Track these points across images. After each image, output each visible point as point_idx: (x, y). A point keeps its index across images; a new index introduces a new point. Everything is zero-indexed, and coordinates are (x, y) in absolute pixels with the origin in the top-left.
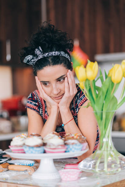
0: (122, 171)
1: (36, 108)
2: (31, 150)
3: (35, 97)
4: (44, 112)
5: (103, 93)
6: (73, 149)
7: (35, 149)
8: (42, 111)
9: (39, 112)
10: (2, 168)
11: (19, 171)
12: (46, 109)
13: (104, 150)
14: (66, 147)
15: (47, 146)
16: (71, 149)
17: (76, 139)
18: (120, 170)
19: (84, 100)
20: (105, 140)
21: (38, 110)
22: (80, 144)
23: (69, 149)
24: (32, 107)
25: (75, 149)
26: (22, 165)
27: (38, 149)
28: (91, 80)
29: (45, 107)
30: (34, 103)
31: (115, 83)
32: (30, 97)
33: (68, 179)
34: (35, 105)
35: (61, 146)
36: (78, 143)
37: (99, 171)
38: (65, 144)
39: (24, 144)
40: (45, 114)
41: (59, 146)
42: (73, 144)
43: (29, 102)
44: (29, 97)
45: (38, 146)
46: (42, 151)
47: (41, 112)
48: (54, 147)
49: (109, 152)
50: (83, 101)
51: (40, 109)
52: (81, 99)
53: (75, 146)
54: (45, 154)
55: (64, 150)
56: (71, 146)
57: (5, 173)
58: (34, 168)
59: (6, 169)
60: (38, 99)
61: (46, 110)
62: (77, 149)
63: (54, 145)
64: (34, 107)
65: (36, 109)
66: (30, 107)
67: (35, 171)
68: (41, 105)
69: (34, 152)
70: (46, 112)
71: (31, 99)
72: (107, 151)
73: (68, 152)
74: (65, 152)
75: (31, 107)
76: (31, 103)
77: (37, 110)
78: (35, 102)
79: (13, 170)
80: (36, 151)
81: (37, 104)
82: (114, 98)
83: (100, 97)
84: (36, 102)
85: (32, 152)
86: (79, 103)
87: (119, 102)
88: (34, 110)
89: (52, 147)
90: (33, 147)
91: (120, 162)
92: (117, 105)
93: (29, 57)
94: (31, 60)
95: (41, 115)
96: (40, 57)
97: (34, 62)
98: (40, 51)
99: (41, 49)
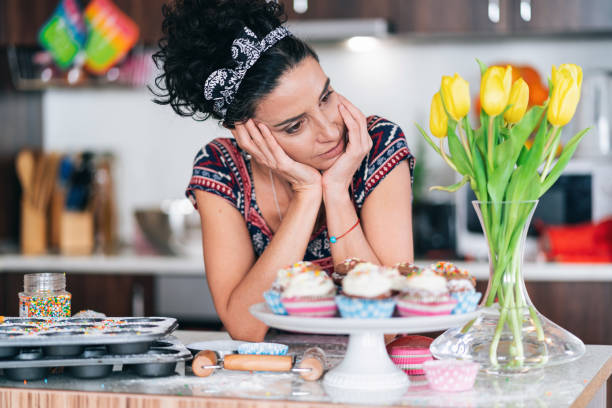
1: (227, 189)
3: (222, 159)
4: (247, 204)
8: (242, 198)
9: (234, 201)
12: (253, 195)
14: (452, 298)
16: (459, 306)
19: (386, 169)
21: (233, 196)
24: (215, 188)
29: (253, 188)
30: (222, 175)
32: (205, 158)
33: (457, 387)
34: (224, 180)
35: (447, 295)
40: (250, 209)
42: (463, 290)
43: (205, 174)
44: (200, 157)
47: (239, 201)
50: (382, 169)
51: (239, 193)
52: (377, 166)
53: (466, 296)
56: (460, 297)
60: (232, 164)
61: (253, 198)
64: (222, 187)
65: (229, 192)
66: (201, 184)
68: (241, 181)
70: (253, 202)
75: (213, 185)
76: (211, 175)
77: (230, 195)
78: (222, 172)
81: (229, 178)
84: (227, 174)
86: (369, 176)
88: (223, 194)
93: (217, 77)
94: (227, 81)
95: (240, 210)
96: (254, 57)
97: (237, 82)
98: (251, 39)
99: (252, 34)
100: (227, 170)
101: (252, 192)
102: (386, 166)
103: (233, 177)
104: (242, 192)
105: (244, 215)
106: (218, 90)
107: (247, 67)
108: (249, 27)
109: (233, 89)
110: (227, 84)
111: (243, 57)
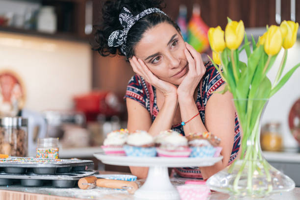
0: (275, 191)
1: (140, 97)
2: (137, 151)
3: (139, 82)
4: (151, 105)
5: (250, 70)
6: (201, 154)
7: (143, 150)
8: (149, 102)
9: (144, 104)
10: (87, 182)
11: (113, 189)
12: (155, 101)
13: (248, 160)
14: (191, 149)
15: (162, 147)
16: (198, 154)
17: (206, 139)
18: (271, 188)
19: (216, 86)
20: (249, 143)
21: (144, 101)
22: (212, 147)
23: (195, 154)
24: (134, 97)
25: (204, 153)
26: (117, 180)
27: (148, 151)
29: (155, 97)
30: (138, 90)
31: (270, 55)
32: (132, 81)
34: (139, 93)
35: (184, 147)
36: (209, 146)
37: (239, 190)
38: (190, 146)
39: (126, 143)
40: (153, 108)
41: (179, 146)
42: (201, 146)
43: (130, 89)
44: (130, 81)
45: (147, 146)
47: (147, 104)
48: (172, 149)
49: (254, 163)
50: (214, 86)
51: (147, 100)
52: (212, 85)
53: (203, 149)
54: (157, 159)
55: (187, 153)
56: (198, 150)
57: (91, 190)
58: (137, 184)
59: (92, 185)
60: (144, 84)
61: (155, 103)
62: (208, 155)
63: (172, 145)
64: (137, 96)
65: (141, 99)
66: (132, 96)
67: (138, 188)
68: (148, 93)
69: (141, 154)
70: (155, 104)
71: (133, 83)
72: (253, 161)
73: (194, 157)
74: (189, 156)
75: (133, 95)
76: (133, 90)
77: (142, 100)
78: (138, 88)
79: (102, 187)
80: (144, 153)
81: (142, 91)
82: (266, 80)
83: (245, 76)
84: (141, 89)
85: (138, 155)
86: (208, 90)
87: (273, 86)
88: (138, 100)
89: (170, 148)
90: (140, 147)
91: (272, 179)
92: (271, 91)
93: (115, 35)
94: (118, 36)
95: (148, 108)
96: (131, 23)
97: (124, 36)
98: (128, 13)
99: (128, 11)
100: (141, 87)
101: (154, 99)
102: (216, 84)
103: (144, 91)
104: (149, 99)
105: (149, 111)
106: (115, 41)
107: (129, 29)
108: (126, 7)
109: (123, 41)
110: (118, 38)
111: (125, 23)
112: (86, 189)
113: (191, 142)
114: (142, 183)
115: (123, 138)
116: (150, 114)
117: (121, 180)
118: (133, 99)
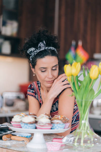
0: (95, 146)
2: (26, 125)
3: (32, 87)
4: (39, 97)
5: (83, 86)
6: (57, 127)
7: (29, 125)
8: (38, 96)
10: (6, 137)
11: (19, 141)
13: (82, 130)
14: (52, 125)
15: (38, 124)
16: (56, 127)
17: (60, 120)
18: (93, 145)
20: (83, 122)
22: (63, 124)
23: (54, 127)
25: (59, 127)
26: (21, 136)
27: (31, 125)
28: (75, 76)
29: (40, 93)
30: (32, 91)
32: (29, 87)
34: (33, 92)
35: (48, 124)
36: (62, 123)
37: (77, 145)
38: (52, 123)
39: (21, 121)
41: (46, 124)
42: (57, 123)
43: (29, 91)
44: (28, 87)
45: (31, 123)
46: (34, 127)
48: (43, 125)
51: (36, 95)
53: (59, 125)
54: (36, 130)
55: (50, 127)
56: (56, 125)
57: (8, 141)
58: (29, 140)
59: (9, 139)
60: (35, 88)
62: (61, 128)
63: (43, 123)
64: (32, 94)
65: (34, 95)
66: (29, 94)
68: (37, 92)
69: (28, 127)
72: (84, 130)
73: (54, 129)
74: (51, 129)
77: (34, 96)
78: (32, 90)
79: (14, 140)
80: (29, 126)
81: (34, 91)
82: (92, 90)
83: (81, 89)
84: (33, 90)
85: (26, 128)
87: (96, 93)
88: (32, 96)
89: (41, 125)
90: (27, 124)
91: (94, 139)
92: (94, 96)
93: (32, 49)
94: (34, 51)
95: (38, 99)
100: (33, 89)
101: (40, 95)
103: (35, 91)
104: (38, 95)
105: (39, 101)
112: (6, 140)
113: (52, 121)
114: (31, 139)
115: (21, 118)
116: (39, 102)
117: (23, 137)
118: (30, 95)
